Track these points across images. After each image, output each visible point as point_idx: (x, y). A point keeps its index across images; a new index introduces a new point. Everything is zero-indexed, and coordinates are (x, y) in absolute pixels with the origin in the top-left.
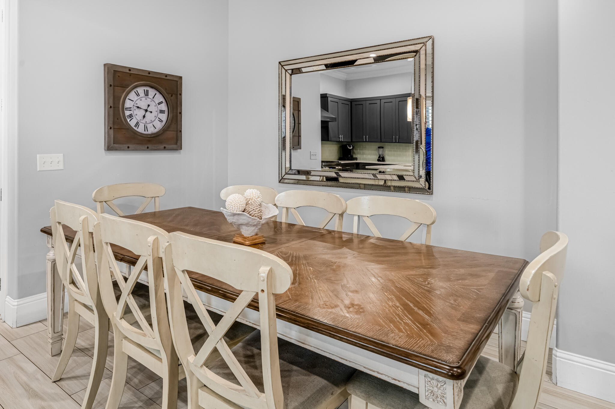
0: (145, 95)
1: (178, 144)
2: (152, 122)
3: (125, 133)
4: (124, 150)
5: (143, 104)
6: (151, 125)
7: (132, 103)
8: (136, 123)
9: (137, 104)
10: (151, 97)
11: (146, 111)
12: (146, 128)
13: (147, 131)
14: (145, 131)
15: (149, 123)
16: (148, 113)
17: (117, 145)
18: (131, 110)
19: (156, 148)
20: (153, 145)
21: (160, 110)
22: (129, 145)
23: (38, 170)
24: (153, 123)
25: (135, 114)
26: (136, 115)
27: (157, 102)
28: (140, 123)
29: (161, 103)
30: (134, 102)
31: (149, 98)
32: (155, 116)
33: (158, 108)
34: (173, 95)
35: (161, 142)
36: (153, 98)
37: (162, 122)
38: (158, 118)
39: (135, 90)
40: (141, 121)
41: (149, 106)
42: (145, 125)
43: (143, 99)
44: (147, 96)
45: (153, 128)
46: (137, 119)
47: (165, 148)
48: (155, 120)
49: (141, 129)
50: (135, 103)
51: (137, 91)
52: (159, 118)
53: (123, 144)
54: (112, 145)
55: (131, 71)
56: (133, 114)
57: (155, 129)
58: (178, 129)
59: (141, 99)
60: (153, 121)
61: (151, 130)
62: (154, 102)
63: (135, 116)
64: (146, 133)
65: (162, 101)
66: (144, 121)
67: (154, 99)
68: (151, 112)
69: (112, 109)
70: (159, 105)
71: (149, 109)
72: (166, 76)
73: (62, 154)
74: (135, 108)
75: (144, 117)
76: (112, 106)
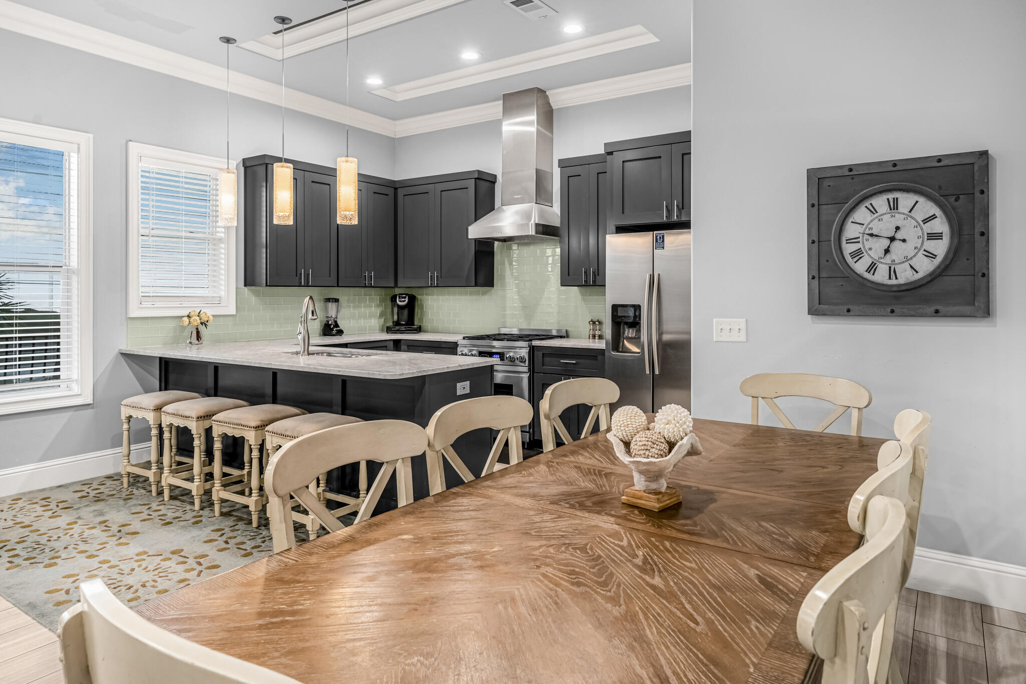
0: (891, 209)
1: (976, 304)
2: (907, 259)
3: (842, 285)
4: (839, 315)
5: (885, 226)
6: (906, 265)
7: (860, 229)
8: (870, 266)
9: (871, 229)
10: (906, 211)
11: (892, 239)
12: (892, 273)
13: (896, 278)
14: (890, 278)
15: (899, 263)
16: (897, 244)
17: (826, 307)
18: (859, 242)
19: (912, 313)
20: (906, 307)
21: (928, 234)
22: (850, 307)
23: (715, 340)
24: (910, 262)
25: (867, 248)
26: (870, 249)
27: (920, 220)
28: (878, 263)
29: (934, 217)
30: (865, 226)
31: (899, 213)
32: (915, 248)
33: (922, 229)
34: (961, 196)
35: (927, 301)
36: (910, 212)
37: (934, 258)
38: (923, 250)
39: (867, 204)
40: (882, 261)
41: (898, 228)
42: (890, 267)
43: (886, 218)
44: (894, 209)
45: (910, 272)
46: (872, 258)
47: (937, 312)
48: (914, 256)
49: (881, 276)
50: (866, 228)
51: (871, 204)
52: (925, 250)
53: (837, 304)
54: (817, 305)
55: (854, 170)
56: (862, 249)
57: (915, 273)
58: (976, 270)
59: (880, 218)
60: (911, 258)
61: (905, 276)
62: (913, 218)
63: (867, 252)
64: (894, 282)
65: (935, 215)
66: (888, 259)
67: (912, 214)
68: (904, 241)
69: (816, 244)
70: (924, 223)
71: (899, 236)
72: (939, 161)
73: (745, 320)
74: (866, 237)
75: (887, 251)
76: (816, 239)
